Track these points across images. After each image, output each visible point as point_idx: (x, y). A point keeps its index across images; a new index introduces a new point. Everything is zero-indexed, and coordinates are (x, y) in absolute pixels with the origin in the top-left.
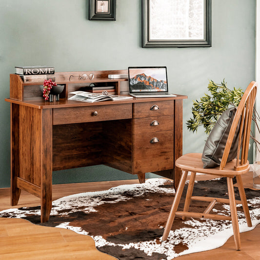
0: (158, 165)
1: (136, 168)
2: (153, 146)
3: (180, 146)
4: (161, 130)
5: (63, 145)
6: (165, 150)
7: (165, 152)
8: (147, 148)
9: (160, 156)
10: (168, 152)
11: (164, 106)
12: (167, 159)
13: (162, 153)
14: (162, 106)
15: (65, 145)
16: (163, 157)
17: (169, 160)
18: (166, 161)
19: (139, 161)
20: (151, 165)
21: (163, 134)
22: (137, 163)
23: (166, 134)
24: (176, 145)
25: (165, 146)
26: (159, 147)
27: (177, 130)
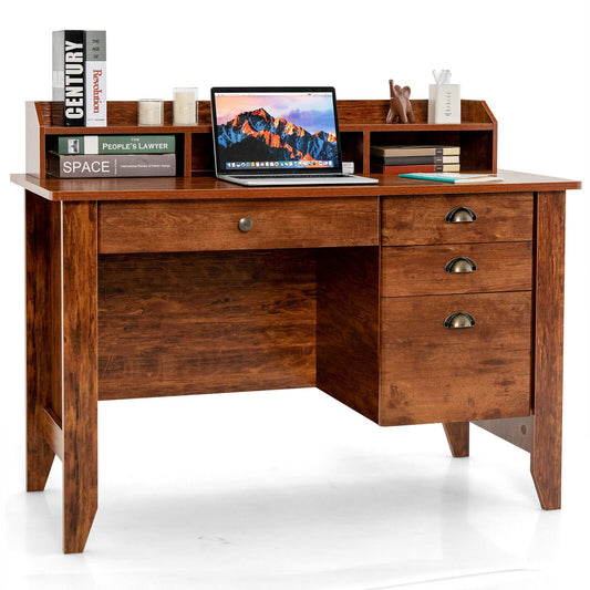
0: (470, 400)
1: (392, 406)
2: (454, 340)
3: (553, 344)
4: (484, 291)
5: (185, 321)
6: (498, 355)
7: (500, 362)
8: (432, 346)
9: (481, 371)
10: (511, 361)
11: (494, 213)
12: (505, 383)
13: (486, 363)
14: (489, 211)
15: (193, 321)
16: (490, 378)
17: (511, 387)
18: (502, 389)
19: (402, 384)
20: (446, 401)
21: (490, 303)
22: (394, 390)
23: (502, 302)
24: (539, 342)
25: (497, 341)
26: (474, 342)
27: (544, 291)
